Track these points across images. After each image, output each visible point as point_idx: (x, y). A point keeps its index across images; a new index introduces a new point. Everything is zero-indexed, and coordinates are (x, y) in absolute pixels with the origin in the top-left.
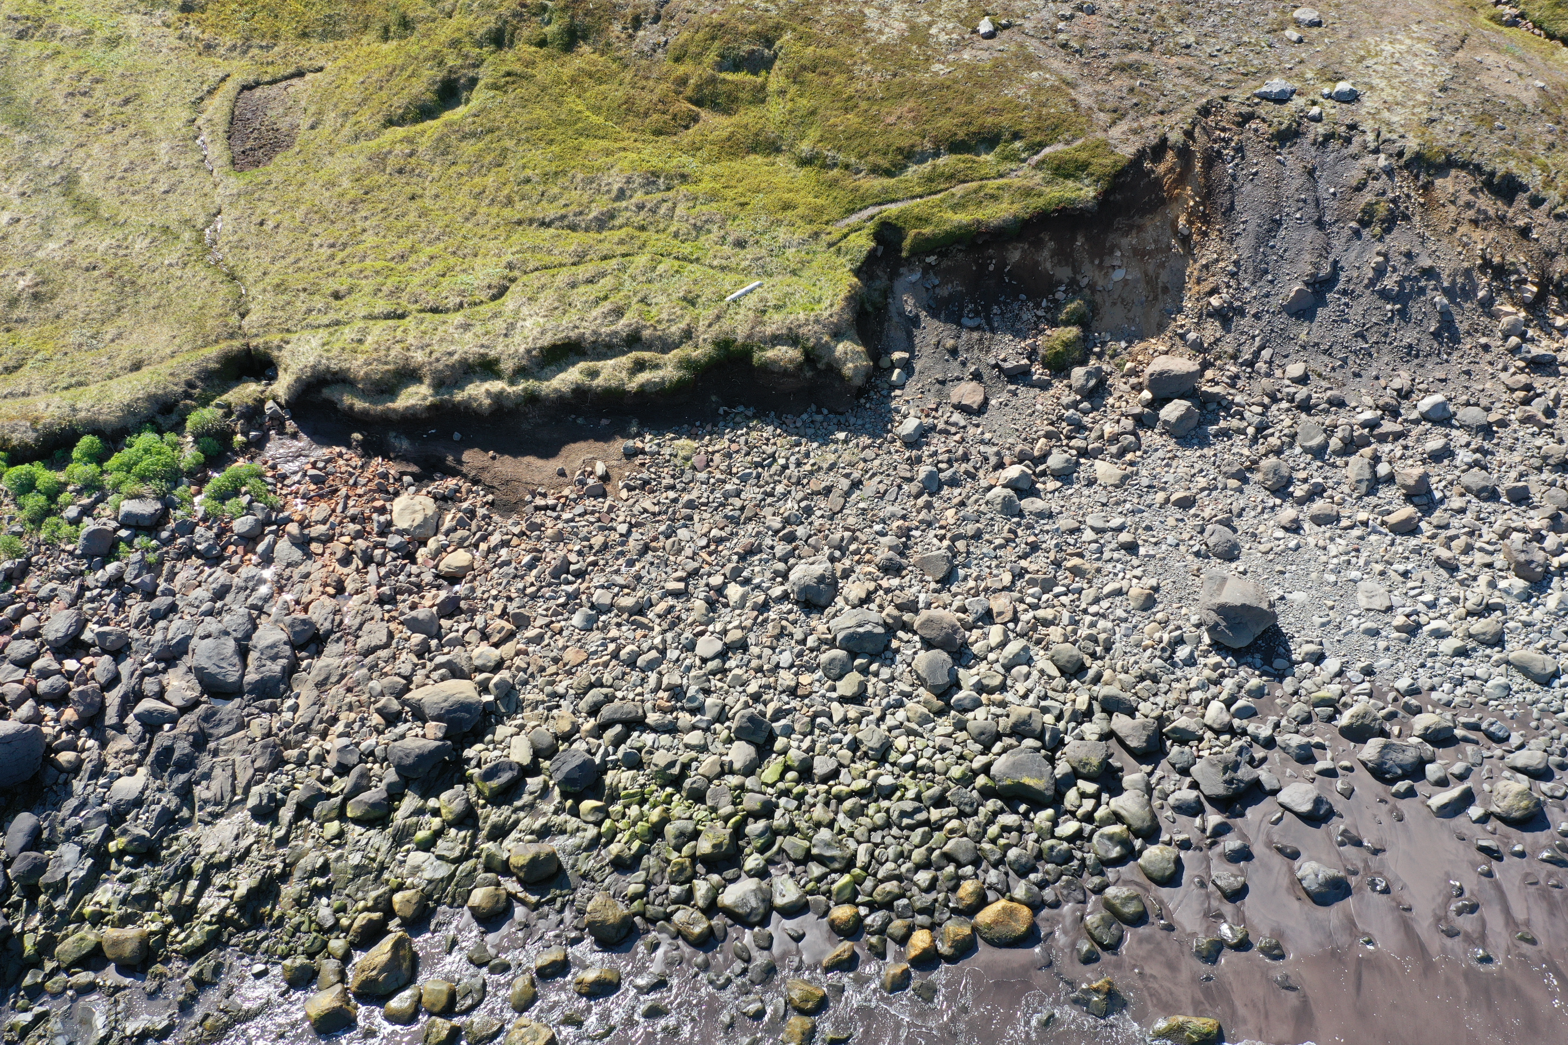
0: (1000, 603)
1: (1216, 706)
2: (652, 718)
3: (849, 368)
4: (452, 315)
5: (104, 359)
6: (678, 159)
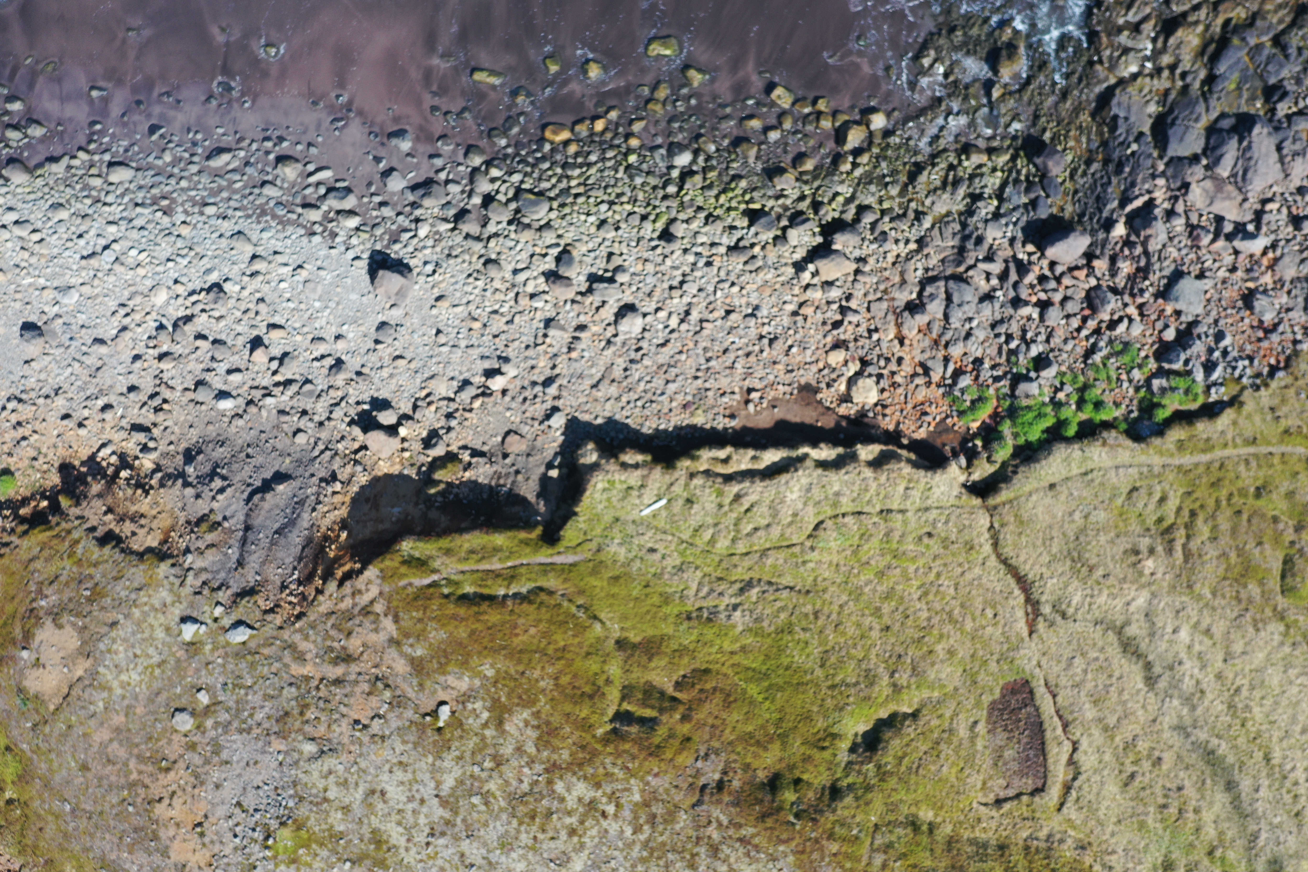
0: (524, 302)
1: (422, 232)
2: (722, 250)
3: (591, 446)
4: (849, 509)
5: (1076, 494)
6: (693, 638)
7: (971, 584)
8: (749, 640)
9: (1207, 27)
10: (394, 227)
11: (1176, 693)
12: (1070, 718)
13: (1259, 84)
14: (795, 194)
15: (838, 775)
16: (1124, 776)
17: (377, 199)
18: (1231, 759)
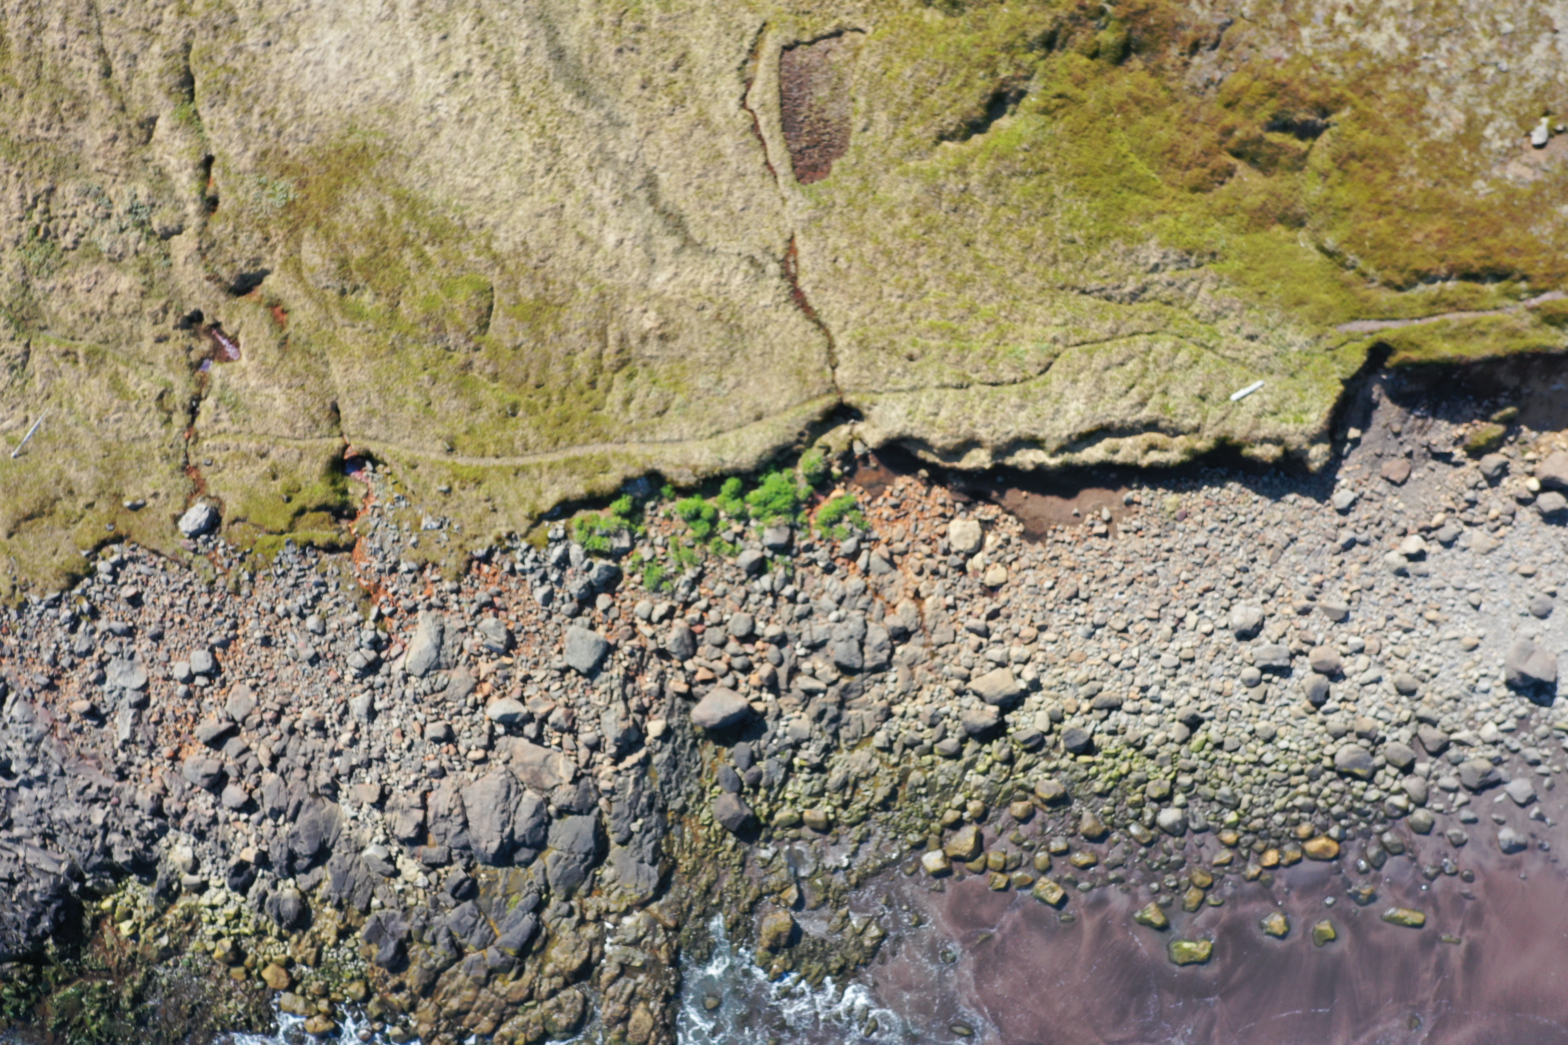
4: (1007, 388)
5: (731, 409)
6: (1210, 230)
7: (863, 299)
8: (1142, 228)
9: (540, 970)
10: (1523, 734)
11: (621, 167)
12: (750, 137)
13: (482, 901)
14: (1034, 773)
15: (1042, 63)
16: (685, 67)
17: (1542, 769)
18: (558, 87)
